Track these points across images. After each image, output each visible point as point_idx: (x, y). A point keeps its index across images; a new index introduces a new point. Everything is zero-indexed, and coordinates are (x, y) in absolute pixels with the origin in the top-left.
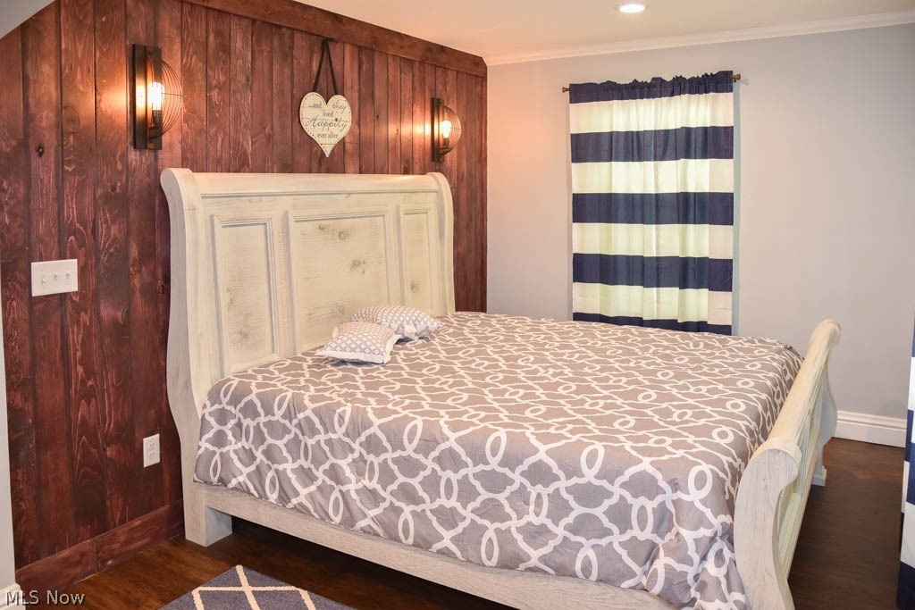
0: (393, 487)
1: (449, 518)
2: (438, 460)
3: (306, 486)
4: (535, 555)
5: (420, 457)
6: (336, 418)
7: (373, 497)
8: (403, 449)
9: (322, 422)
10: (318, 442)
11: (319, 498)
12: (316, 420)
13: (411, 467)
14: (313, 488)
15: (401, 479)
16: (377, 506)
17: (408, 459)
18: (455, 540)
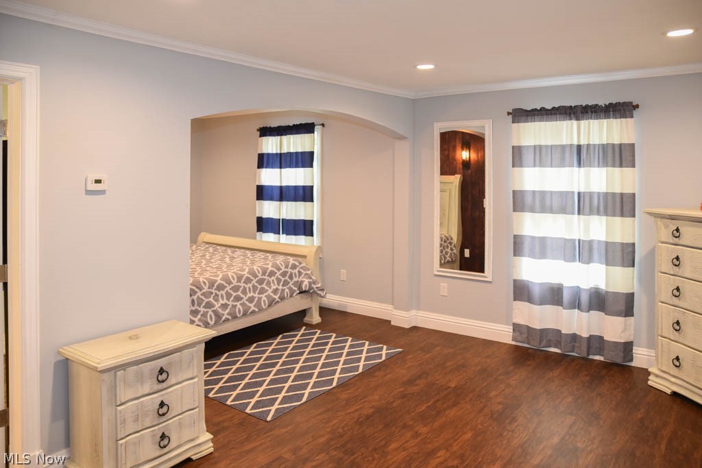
0: (232, 298)
1: (251, 300)
2: (244, 282)
3: (196, 317)
4: (277, 297)
5: (239, 284)
6: (202, 284)
7: (224, 306)
8: (232, 283)
9: (197, 287)
10: (198, 296)
11: (203, 318)
12: (194, 288)
13: (236, 289)
14: (199, 316)
15: (234, 294)
16: (227, 309)
17: (235, 286)
18: (254, 306)
